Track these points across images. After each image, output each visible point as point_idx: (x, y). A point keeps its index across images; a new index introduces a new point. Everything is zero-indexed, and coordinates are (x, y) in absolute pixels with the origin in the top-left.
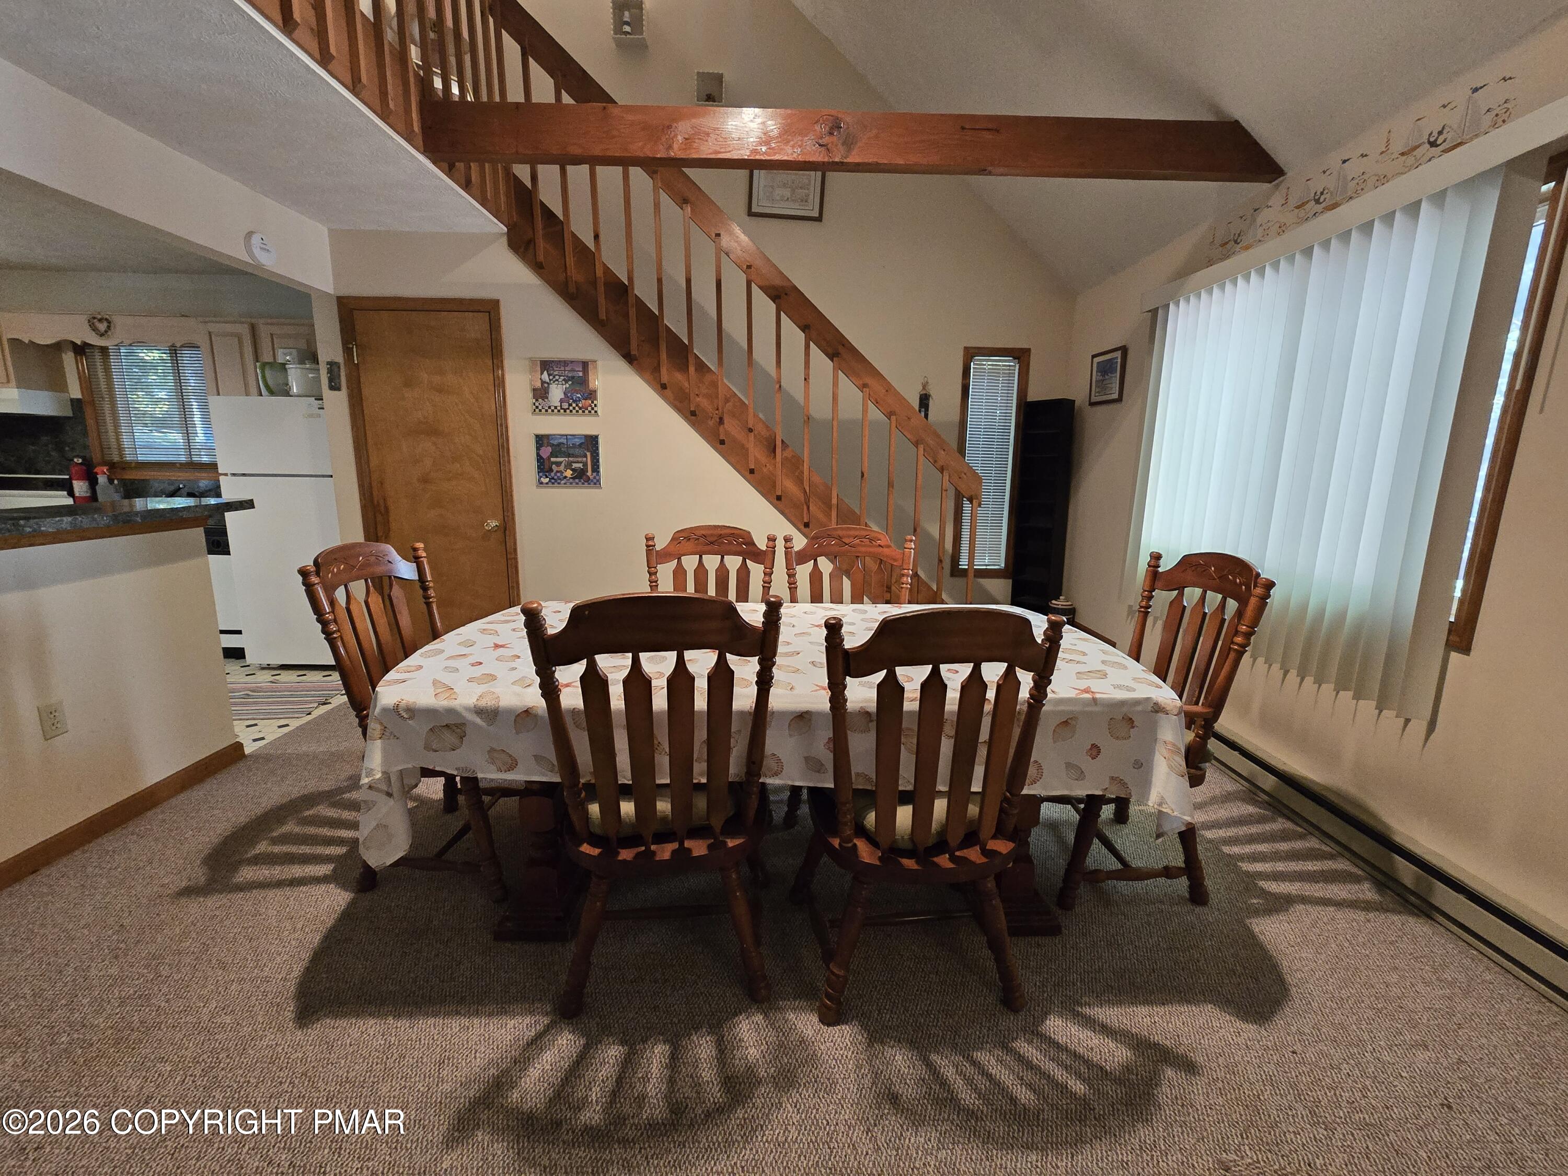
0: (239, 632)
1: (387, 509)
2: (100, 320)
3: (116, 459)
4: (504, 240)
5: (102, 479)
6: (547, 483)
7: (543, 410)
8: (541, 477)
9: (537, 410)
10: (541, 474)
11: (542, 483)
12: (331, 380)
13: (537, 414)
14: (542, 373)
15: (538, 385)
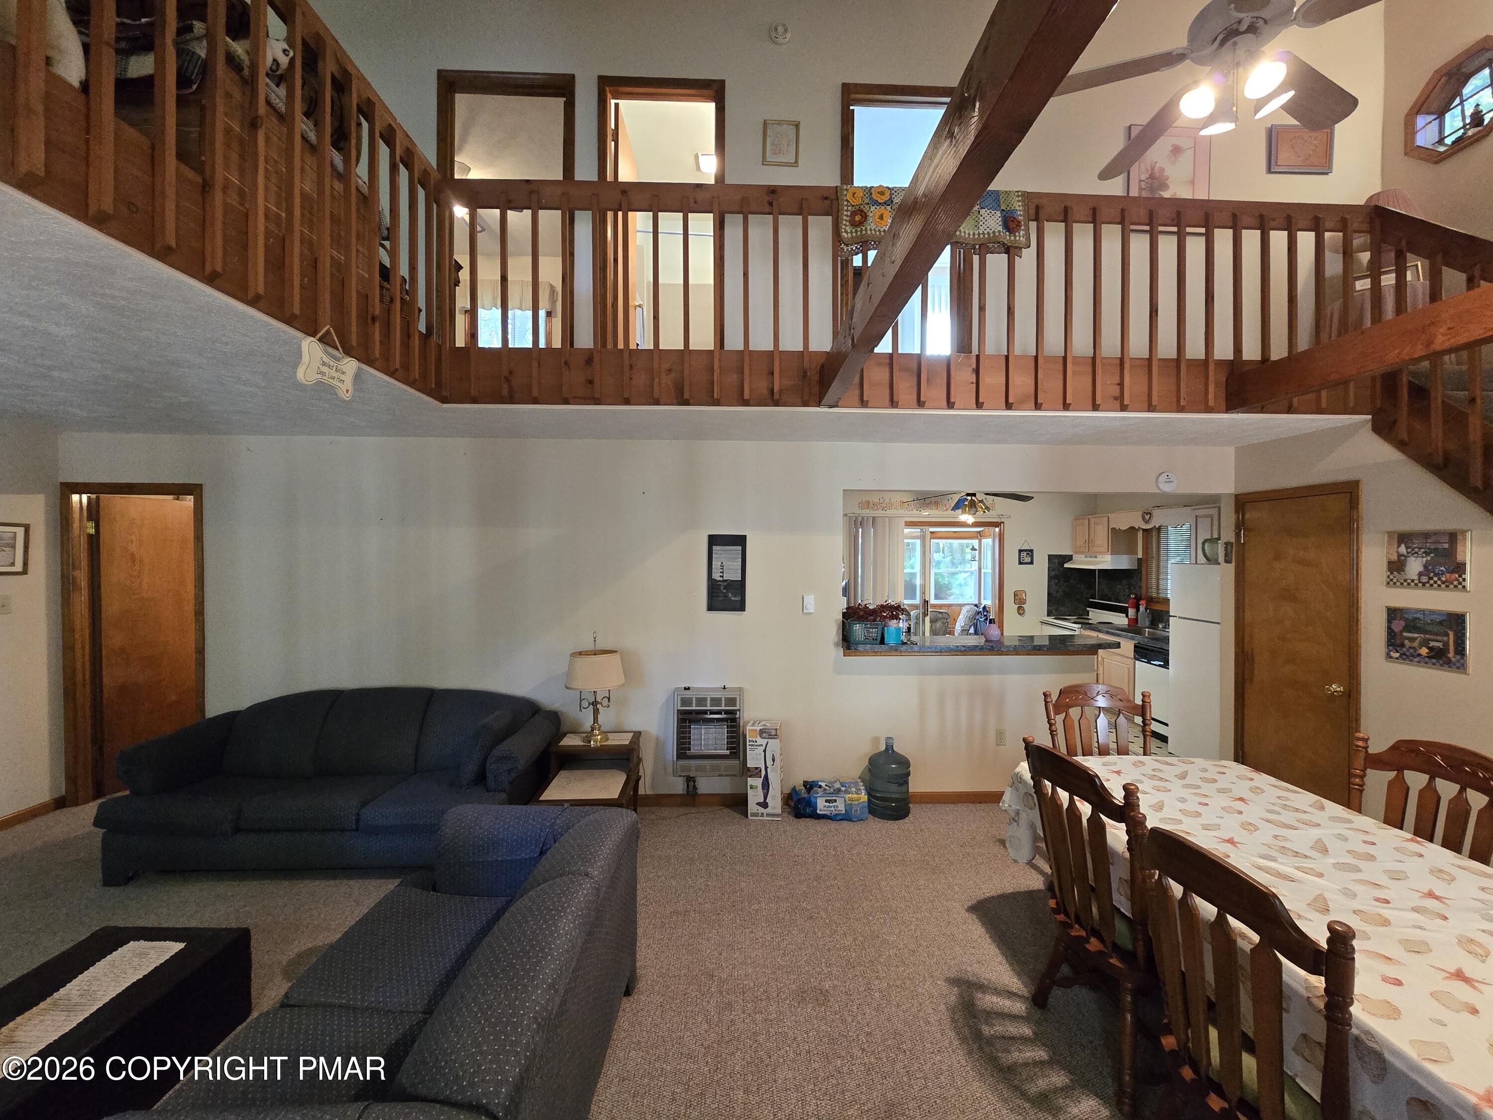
0: (1167, 725)
1: (1253, 658)
2: (1147, 514)
3: (1155, 595)
4: (1370, 425)
5: (1142, 608)
6: (1397, 658)
7: (1398, 584)
8: (1390, 651)
9: (1391, 583)
10: (1391, 648)
11: (1391, 657)
12: (1226, 555)
13: (1391, 587)
14: (1399, 546)
15: (1394, 557)
